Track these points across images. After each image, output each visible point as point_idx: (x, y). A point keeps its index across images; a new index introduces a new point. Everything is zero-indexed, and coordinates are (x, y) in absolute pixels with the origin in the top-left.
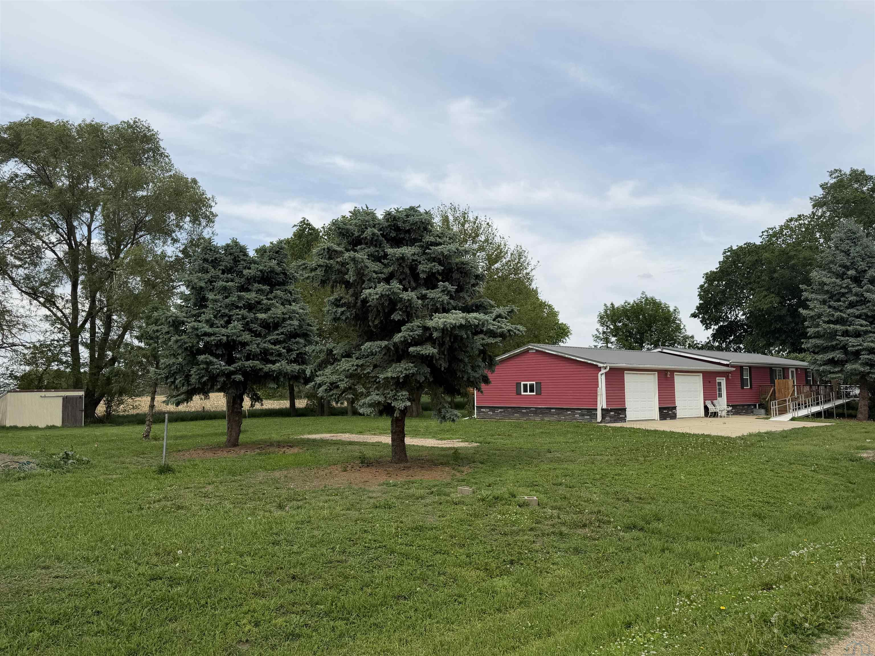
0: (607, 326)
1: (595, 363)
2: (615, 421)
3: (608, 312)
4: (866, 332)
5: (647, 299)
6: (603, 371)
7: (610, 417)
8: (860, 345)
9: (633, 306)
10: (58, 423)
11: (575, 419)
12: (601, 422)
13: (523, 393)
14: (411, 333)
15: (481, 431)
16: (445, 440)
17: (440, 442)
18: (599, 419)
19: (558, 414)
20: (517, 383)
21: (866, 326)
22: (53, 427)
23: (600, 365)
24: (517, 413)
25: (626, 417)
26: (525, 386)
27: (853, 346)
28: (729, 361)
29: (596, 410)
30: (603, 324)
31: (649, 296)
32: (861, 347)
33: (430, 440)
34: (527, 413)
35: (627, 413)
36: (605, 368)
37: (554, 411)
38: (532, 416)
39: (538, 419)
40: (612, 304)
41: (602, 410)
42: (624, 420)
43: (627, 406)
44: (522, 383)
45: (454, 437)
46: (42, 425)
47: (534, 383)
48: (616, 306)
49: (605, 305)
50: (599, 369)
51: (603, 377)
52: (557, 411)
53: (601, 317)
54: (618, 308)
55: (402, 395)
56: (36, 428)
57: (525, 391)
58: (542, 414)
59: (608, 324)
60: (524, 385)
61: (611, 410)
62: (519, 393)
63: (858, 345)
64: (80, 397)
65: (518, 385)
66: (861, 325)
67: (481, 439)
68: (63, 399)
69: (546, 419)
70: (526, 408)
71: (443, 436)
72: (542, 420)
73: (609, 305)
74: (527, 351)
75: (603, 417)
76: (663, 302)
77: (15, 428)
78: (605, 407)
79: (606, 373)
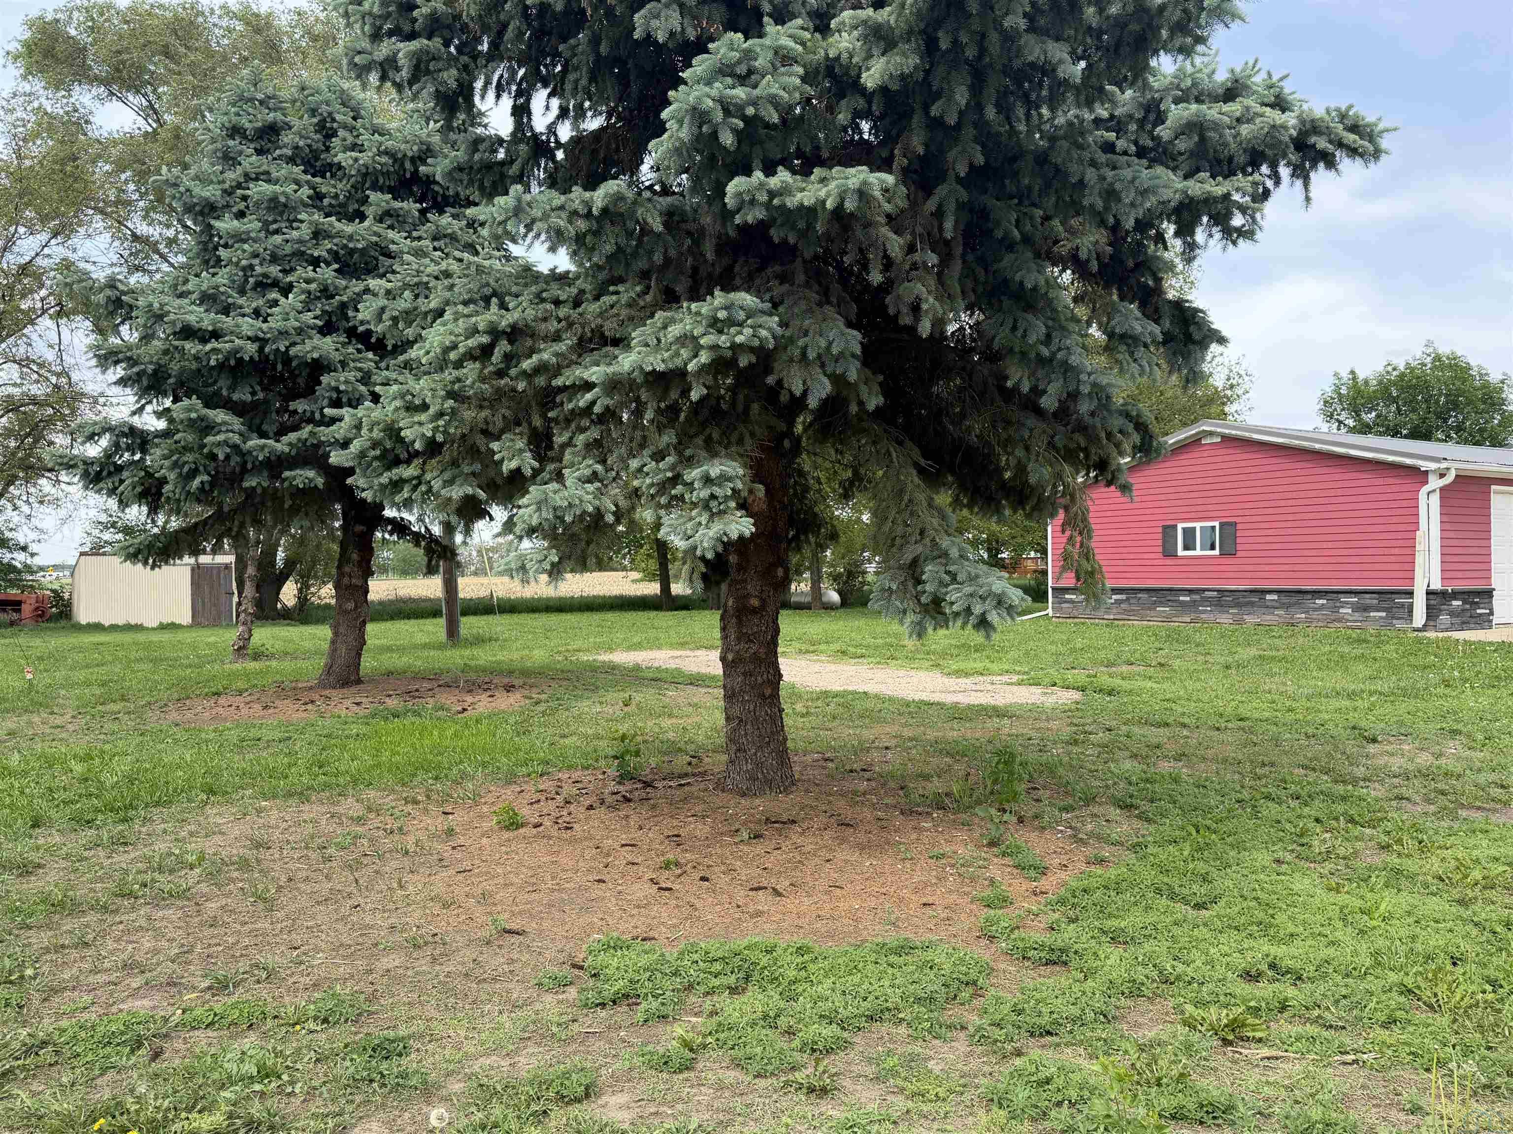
0: (1340, 422)
1: (1408, 461)
2: (1463, 626)
3: (1344, 391)
5: (1438, 358)
6: (1435, 483)
7: (1452, 614)
9: (1402, 375)
10: (185, 616)
11: (1339, 620)
12: (1425, 628)
13: (1181, 552)
14: (740, 93)
15: (1073, 650)
16: (967, 675)
17: (952, 683)
18: (1419, 617)
19: (1287, 607)
20: (1165, 528)
22: (172, 627)
23: (1425, 465)
24: (1162, 604)
25: (1491, 613)
26: (1189, 534)
29: (1411, 594)
30: (1331, 416)
31: (1444, 350)
33: (922, 674)
34: (1194, 604)
35: (1497, 602)
36: (1442, 476)
37: (1275, 597)
38: (1207, 613)
39: (1225, 619)
40: (1352, 372)
41: (1429, 593)
42: (1485, 622)
43: (1496, 582)
44: (1180, 526)
45: (995, 667)
46: (151, 622)
47: (1216, 524)
48: (1361, 376)
49: (1336, 374)
50: (1422, 476)
51: (1435, 499)
52: (1285, 600)
53: (1326, 402)
54: (1366, 382)
55: (708, 480)
56: (138, 628)
57: (1189, 545)
58: (1238, 605)
59: (1341, 418)
60: (1184, 529)
61: (1455, 595)
62: (1169, 552)
64: (227, 567)
65: (1169, 531)
67: (1079, 676)
68: (193, 570)
69: (1250, 619)
70: (1190, 591)
71: (962, 665)
72: (1240, 622)
73: (1345, 375)
74: (1195, 442)
75: (1432, 613)
76: (1473, 363)
77: (97, 627)
78: (1437, 585)
79: (1441, 489)
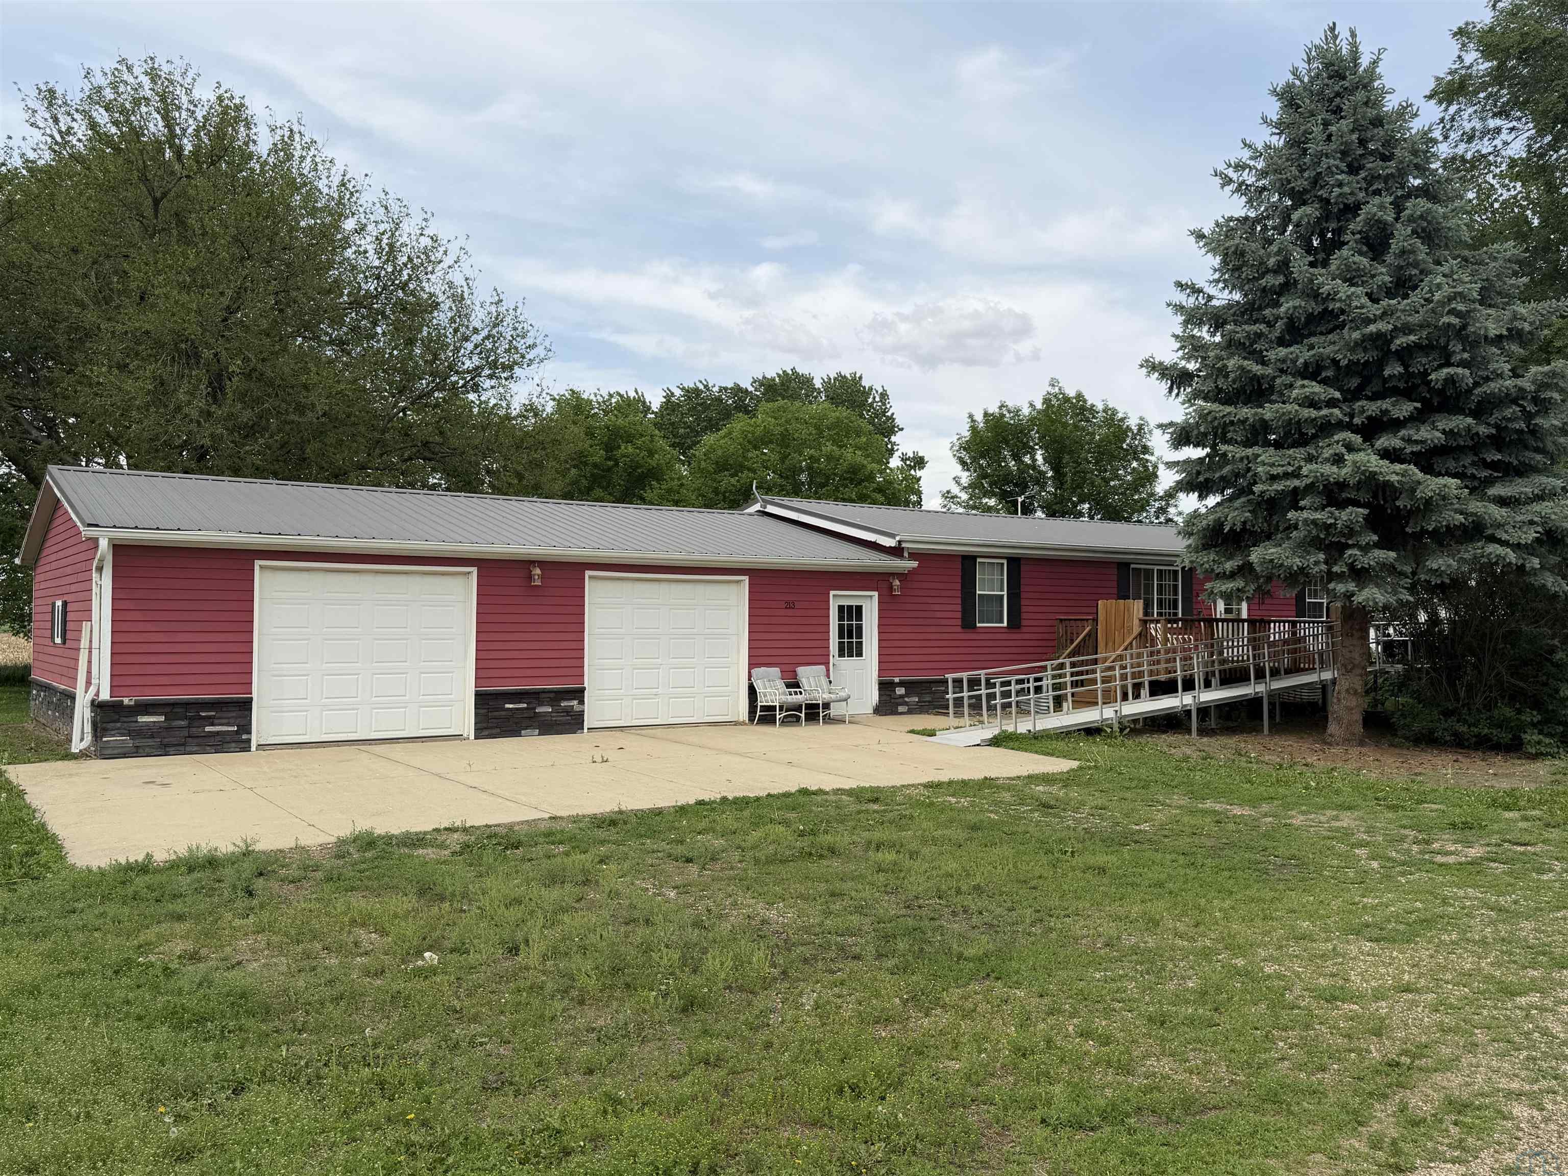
4: (1326, 428)
7: (136, 733)
8: (1296, 475)
13: (55, 639)
18: (79, 740)
21: (1332, 403)
27: (1273, 478)
28: (892, 536)
32: (1296, 483)
41: (97, 706)
44: (56, 604)
47: (62, 603)
51: (108, 579)
63: (1287, 476)
65: (53, 610)
66: (1311, 403)
78: (105, 695)
